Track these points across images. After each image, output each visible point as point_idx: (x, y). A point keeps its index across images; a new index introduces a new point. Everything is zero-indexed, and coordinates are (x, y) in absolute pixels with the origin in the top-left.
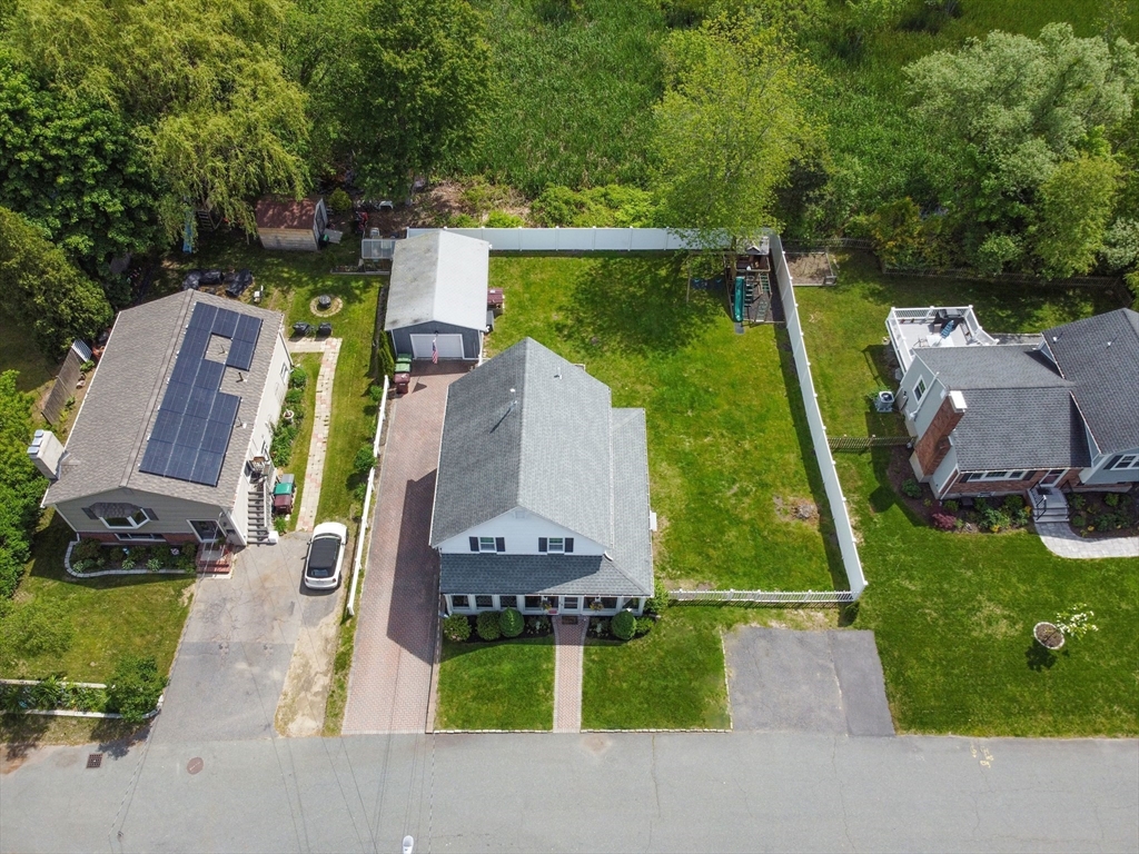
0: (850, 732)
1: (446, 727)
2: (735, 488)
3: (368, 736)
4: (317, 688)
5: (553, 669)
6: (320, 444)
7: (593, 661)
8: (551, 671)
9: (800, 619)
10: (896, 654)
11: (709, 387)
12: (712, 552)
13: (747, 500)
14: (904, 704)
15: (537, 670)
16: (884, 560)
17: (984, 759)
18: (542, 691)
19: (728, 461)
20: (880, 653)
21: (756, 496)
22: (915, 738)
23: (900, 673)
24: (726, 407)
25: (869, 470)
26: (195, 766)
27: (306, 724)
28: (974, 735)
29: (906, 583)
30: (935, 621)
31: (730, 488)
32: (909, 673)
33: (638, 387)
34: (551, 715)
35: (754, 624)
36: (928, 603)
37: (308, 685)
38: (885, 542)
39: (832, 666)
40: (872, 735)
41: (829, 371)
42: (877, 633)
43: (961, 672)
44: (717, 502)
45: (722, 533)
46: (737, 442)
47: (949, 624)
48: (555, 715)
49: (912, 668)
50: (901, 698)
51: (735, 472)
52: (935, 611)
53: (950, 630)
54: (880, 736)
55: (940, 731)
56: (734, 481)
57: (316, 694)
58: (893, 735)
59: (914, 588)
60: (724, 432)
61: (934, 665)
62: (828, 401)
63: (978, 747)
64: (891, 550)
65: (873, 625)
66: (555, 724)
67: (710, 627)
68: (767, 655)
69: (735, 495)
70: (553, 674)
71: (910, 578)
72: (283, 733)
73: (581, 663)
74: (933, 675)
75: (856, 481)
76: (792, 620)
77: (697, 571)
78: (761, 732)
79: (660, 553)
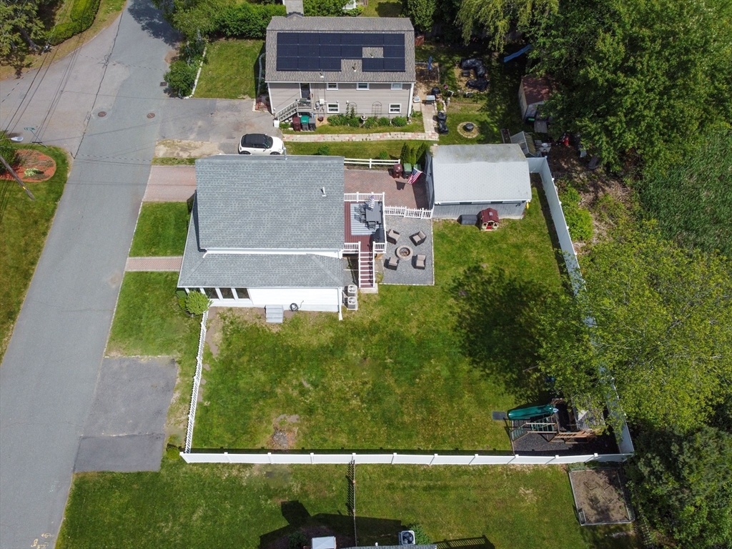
0: (84, 438)
1: (143, 207)
2: (307, 386)
3: (148, 176)
4: (181, 153)
5: (166, 256)
6: (348, 138)
7: (167, 277)
8: (165, 255)
9: (178, 415)
10: (135, 486)
11: (420, 379)
12: (245, 359)
13: (295, 393)
14: (94, 484)
15: (166, 248)
16: (226, 498)
17: (39, 543)
18: (153, 250)
19: (336, 385)
20: (139, 474)
21: (301, 401)
22: (68, 488)
23: (119, 485)
24: (398, 391)
25: (328, 510)
26: (151, 116)
27: (162, 151)
28: (58, 539)
29: (200, 512)
30: (160, 529)
31: (308, 381)
32: (118, 494)
33: (414, 323)
34: (138, 255)
35: (178, 381)
36: (177, 528)
37: (184, 150)
38: (245, 504)
39: (136, 433)
40: (78, 453)
41: (452, 495)
42: (157, 474)
43: (110, 540)
44: (294, 369)
45: (263, 370)
46: (358, 394)
47: (154, 542)
48: (137, 258)
49: (121, 497)
50: (99, 483)
51: (325, 389)
52: (170, 533)
53: (149, 541)
54: (75, 461)
55: (68, 510)
56: (315, 386)
57: (178, 154)
58: (74, 470)
59: (194, 518)
60: (368, 386)
61: (120, 517)
62: (411, 487)
63: (49, 540)
64: (236, 507)
65: (163, 472)
66: (133, 258)
67: (180, 348)
68: (152, 386)
69: (301, 384)
70: (163, 256)
71: (204, 518)
72: (159, 143)
73: (167, 270)
74: (112, 514)
75: (314, 493)
76: (178, 408)
77: (229, 346)
78: (99, 376)
79: (246, 322)
